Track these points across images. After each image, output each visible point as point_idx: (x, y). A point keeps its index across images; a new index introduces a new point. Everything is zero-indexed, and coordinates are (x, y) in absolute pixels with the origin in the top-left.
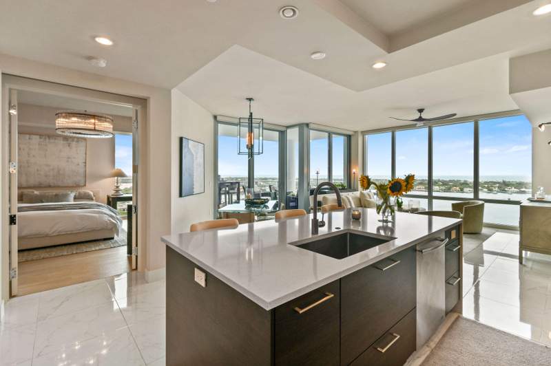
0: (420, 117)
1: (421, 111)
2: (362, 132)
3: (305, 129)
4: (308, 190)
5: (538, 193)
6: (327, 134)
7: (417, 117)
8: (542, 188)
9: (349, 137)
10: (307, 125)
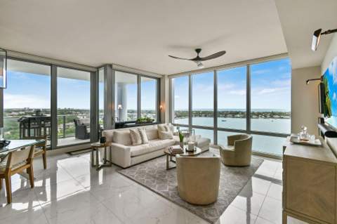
0: (198, 57)
1: (198, 51)
2: (169, 76)
3: (109, 69)
4: (112, 124)
5: (302, 133)
6: (136, 76)
7: (195, 57)
8: (305, 129)
9: (159, 80)
10: (111, 66)
